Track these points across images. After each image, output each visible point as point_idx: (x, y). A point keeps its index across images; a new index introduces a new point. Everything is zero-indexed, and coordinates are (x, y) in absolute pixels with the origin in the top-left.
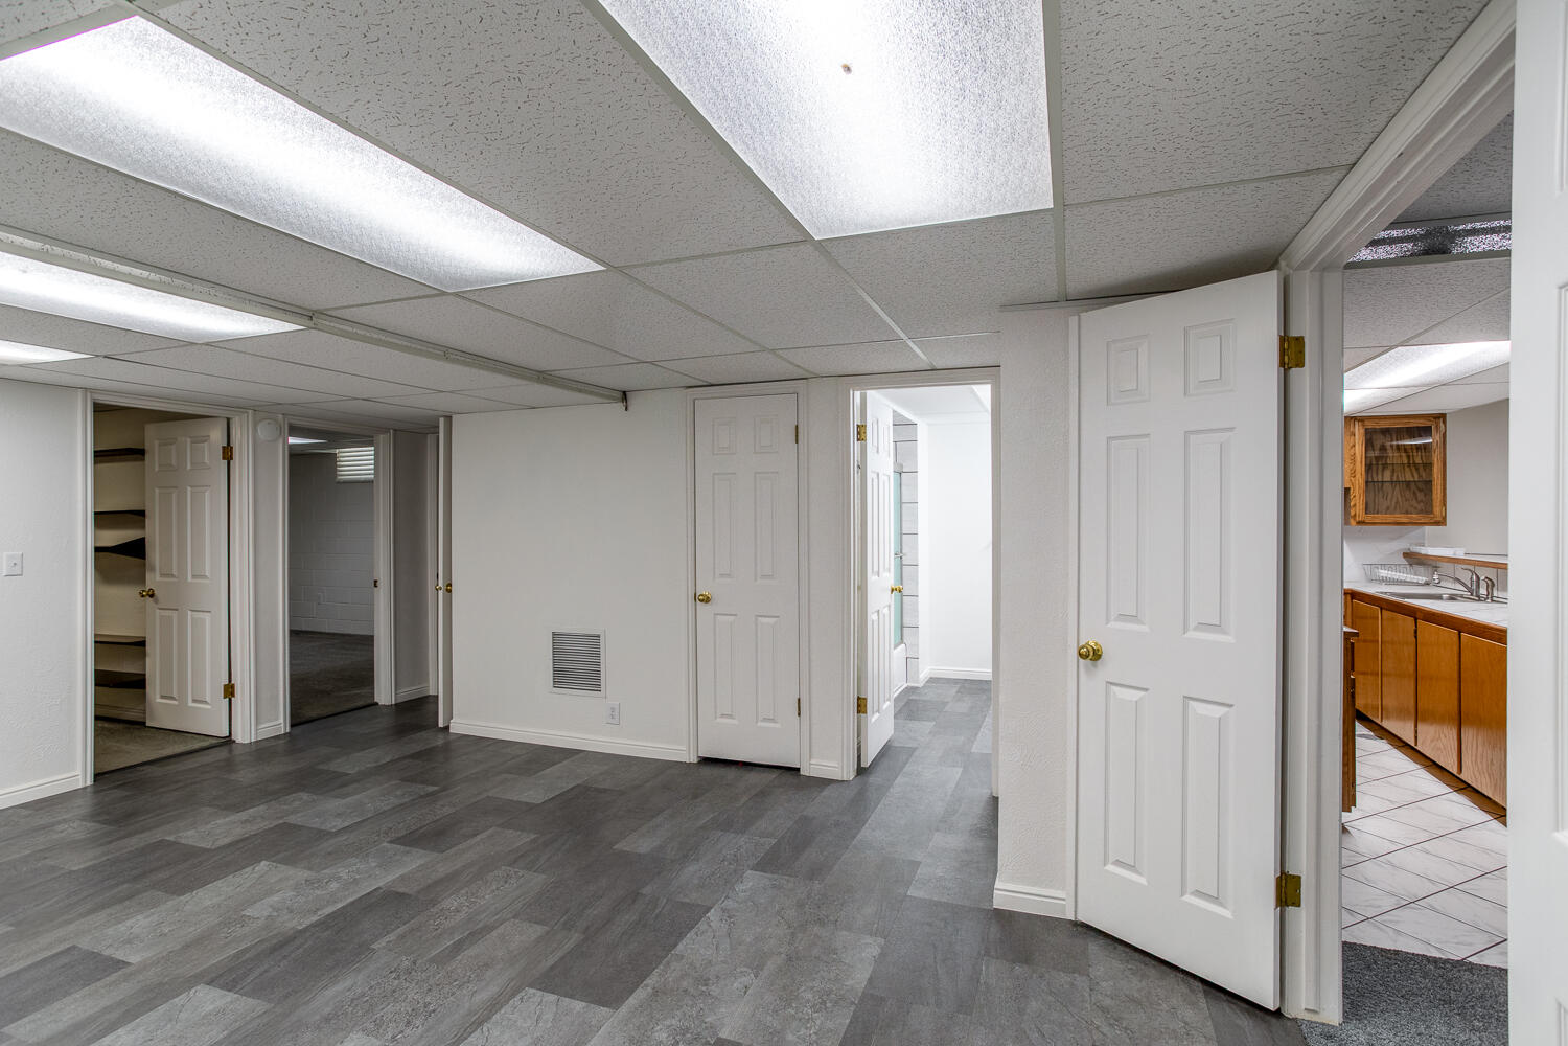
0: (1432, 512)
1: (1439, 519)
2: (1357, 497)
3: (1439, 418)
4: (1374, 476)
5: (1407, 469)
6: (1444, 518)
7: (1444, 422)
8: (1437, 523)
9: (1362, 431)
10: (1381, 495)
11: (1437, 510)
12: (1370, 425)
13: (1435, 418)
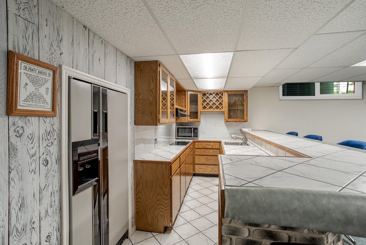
0: (244, 118)
1: (246, 120)
2: (226, 114)
3: (246, 91)
4: (233, 108)
5: (241, 106)
6: (247, 120)
7: (247, 93)
8: (245, 121)
9: (227, 95)
10: (235, 114)
11: (245, 118)
12: (229, 93)
13: (245, 91)
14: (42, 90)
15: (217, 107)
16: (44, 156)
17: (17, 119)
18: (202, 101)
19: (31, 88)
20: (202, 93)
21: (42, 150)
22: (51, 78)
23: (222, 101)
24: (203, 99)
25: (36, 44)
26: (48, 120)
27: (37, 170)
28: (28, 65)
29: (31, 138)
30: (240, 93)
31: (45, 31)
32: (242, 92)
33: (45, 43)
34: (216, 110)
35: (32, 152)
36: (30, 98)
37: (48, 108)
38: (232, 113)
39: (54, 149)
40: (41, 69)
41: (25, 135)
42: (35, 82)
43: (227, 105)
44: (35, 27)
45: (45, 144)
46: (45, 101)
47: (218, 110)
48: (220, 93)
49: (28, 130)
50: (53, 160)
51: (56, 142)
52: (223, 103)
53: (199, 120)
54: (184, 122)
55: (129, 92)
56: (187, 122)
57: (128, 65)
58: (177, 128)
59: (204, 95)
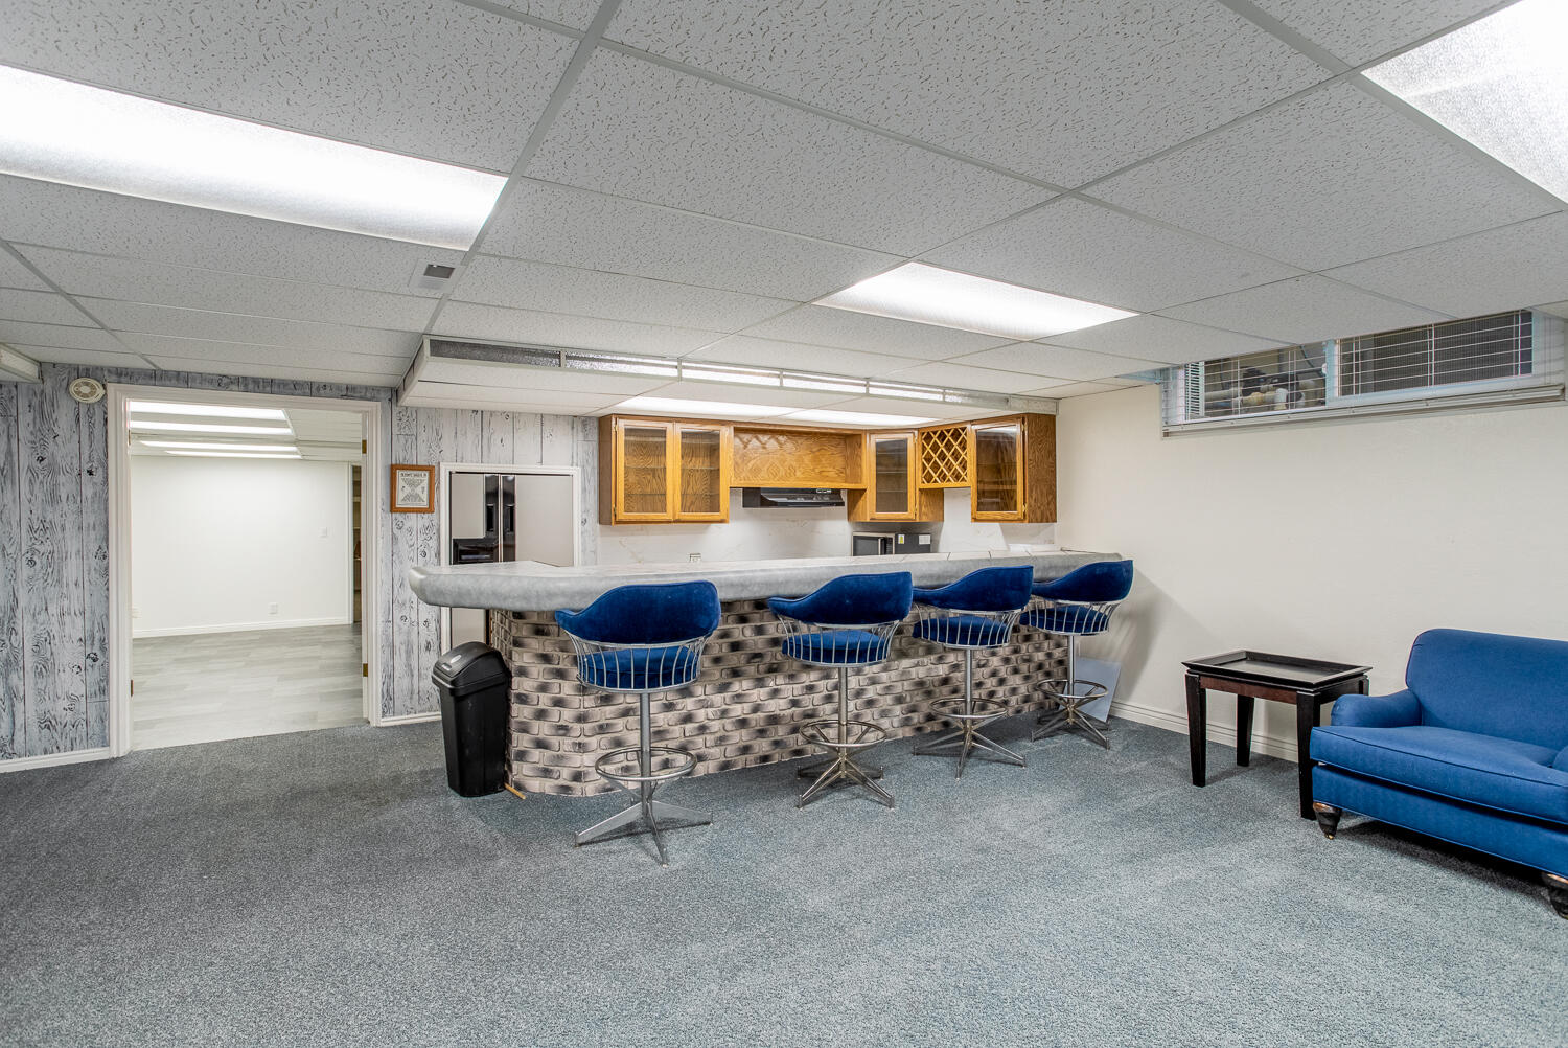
14: (418, 490)
15: (955, 476)
16: (422, 548)
17: (398, 515)
18: (922, 456)
19: (408, 490)
20: (921, 434)
21: (420, 542)
22: (427, 478)
23: (966, 455)
24: (926, 451)
25: (414, 452)
26: (426, 515)
27: (415, 558)
28: (405, 472)
29: (410, 531)
31: (423, 436)
32: (1009, 422)
33: (423, 448)
35: (411, 543)
36: (407, 498)
37: (425, 505)
39: (433, 543)
40: (415, 472)
41: (405, 527)
42: (412, 484)
43: (974, 468)
44: (414, 438)
45: (423, 537)
46: (421, 499)
47: (958, 482)
49: (407, 524)
50: (431, 553)
51: (435, 537)
52: (968, 461)
53: (912, 516)
54: (863, 520)
55: (576, 472)
56: (868, 520)
57: (575, 430)
58: (855, 537)
59: (928, 438)
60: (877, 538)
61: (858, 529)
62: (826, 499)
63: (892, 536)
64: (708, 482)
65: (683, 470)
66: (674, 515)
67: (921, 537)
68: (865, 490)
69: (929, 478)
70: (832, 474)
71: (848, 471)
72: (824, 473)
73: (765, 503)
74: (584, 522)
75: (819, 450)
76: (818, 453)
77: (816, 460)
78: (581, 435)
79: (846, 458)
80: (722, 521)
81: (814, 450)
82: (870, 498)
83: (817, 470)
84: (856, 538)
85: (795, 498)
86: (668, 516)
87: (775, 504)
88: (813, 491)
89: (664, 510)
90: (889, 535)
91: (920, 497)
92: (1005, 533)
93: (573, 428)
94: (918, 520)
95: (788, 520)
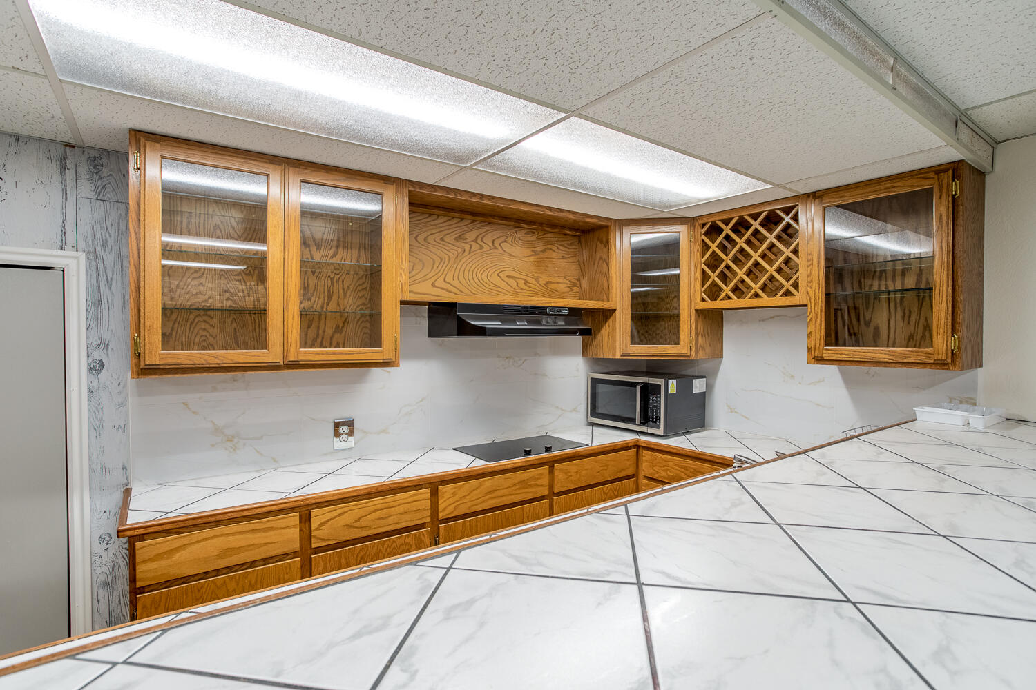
15: (770, 288)
18: (703, 260)
20: (704, 225)
23: (795, 252)
24: (710, 251)
30: (903, 191)
32: (914, 181)
34: (765, 300)
38: (885, 314)
43: (818, 272)
47: (778, 300)
48: (787, 211)
52: (801, 261)
53: (685, 351)
54: (609, 356)
55: (75, 265)
56: (618, 356)
57: (70, 174)
58: (592, 379)
59: (714, 231)
60: (634, 385)
61: (597, 368)
62: (561, 324)
63: (661, 382)
64: (367, 293)
65: (303, 263)
66: (285, 352)
67: (696, 382)
68: (614, 310)
69: (714, 292)
70: (562, 287)
71: (585, 284)
72: (552, 286)
73: (465, 330)
74: (96, 368)
75: (544, 251)
76: (542, 255)
77: (540, 264)
78: (86, 189)
79: (581, 265)
80: (386, 364)
81: (539, 249)
82: (622, 324)
83: (542, 281)
84: (594, 383)
85: (514, 322)
86: (273, 353)
87: (481, 332)
88: (541, 311)
89: (262, 344)
90: (652, 381)
91: (696, 325)
92: (849, 382)
93: (63, 168)
94: (693, 357)
95: (499, 357)
